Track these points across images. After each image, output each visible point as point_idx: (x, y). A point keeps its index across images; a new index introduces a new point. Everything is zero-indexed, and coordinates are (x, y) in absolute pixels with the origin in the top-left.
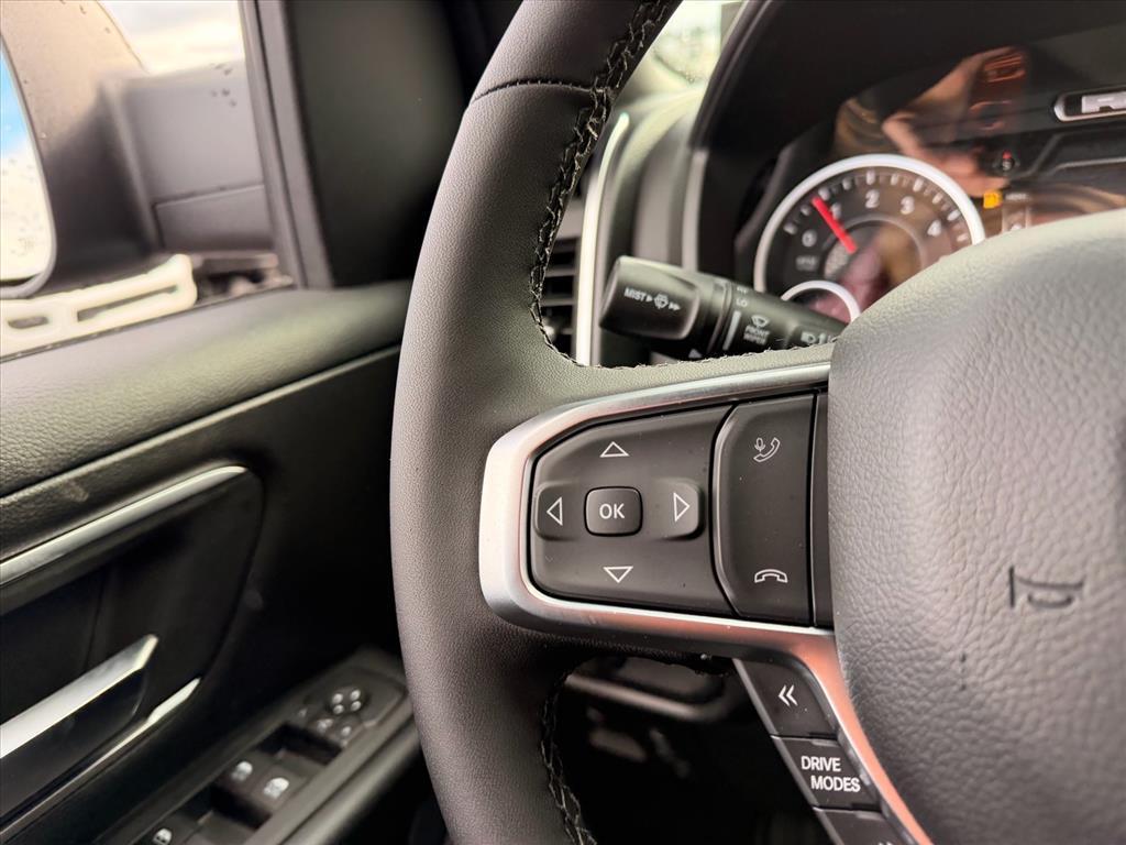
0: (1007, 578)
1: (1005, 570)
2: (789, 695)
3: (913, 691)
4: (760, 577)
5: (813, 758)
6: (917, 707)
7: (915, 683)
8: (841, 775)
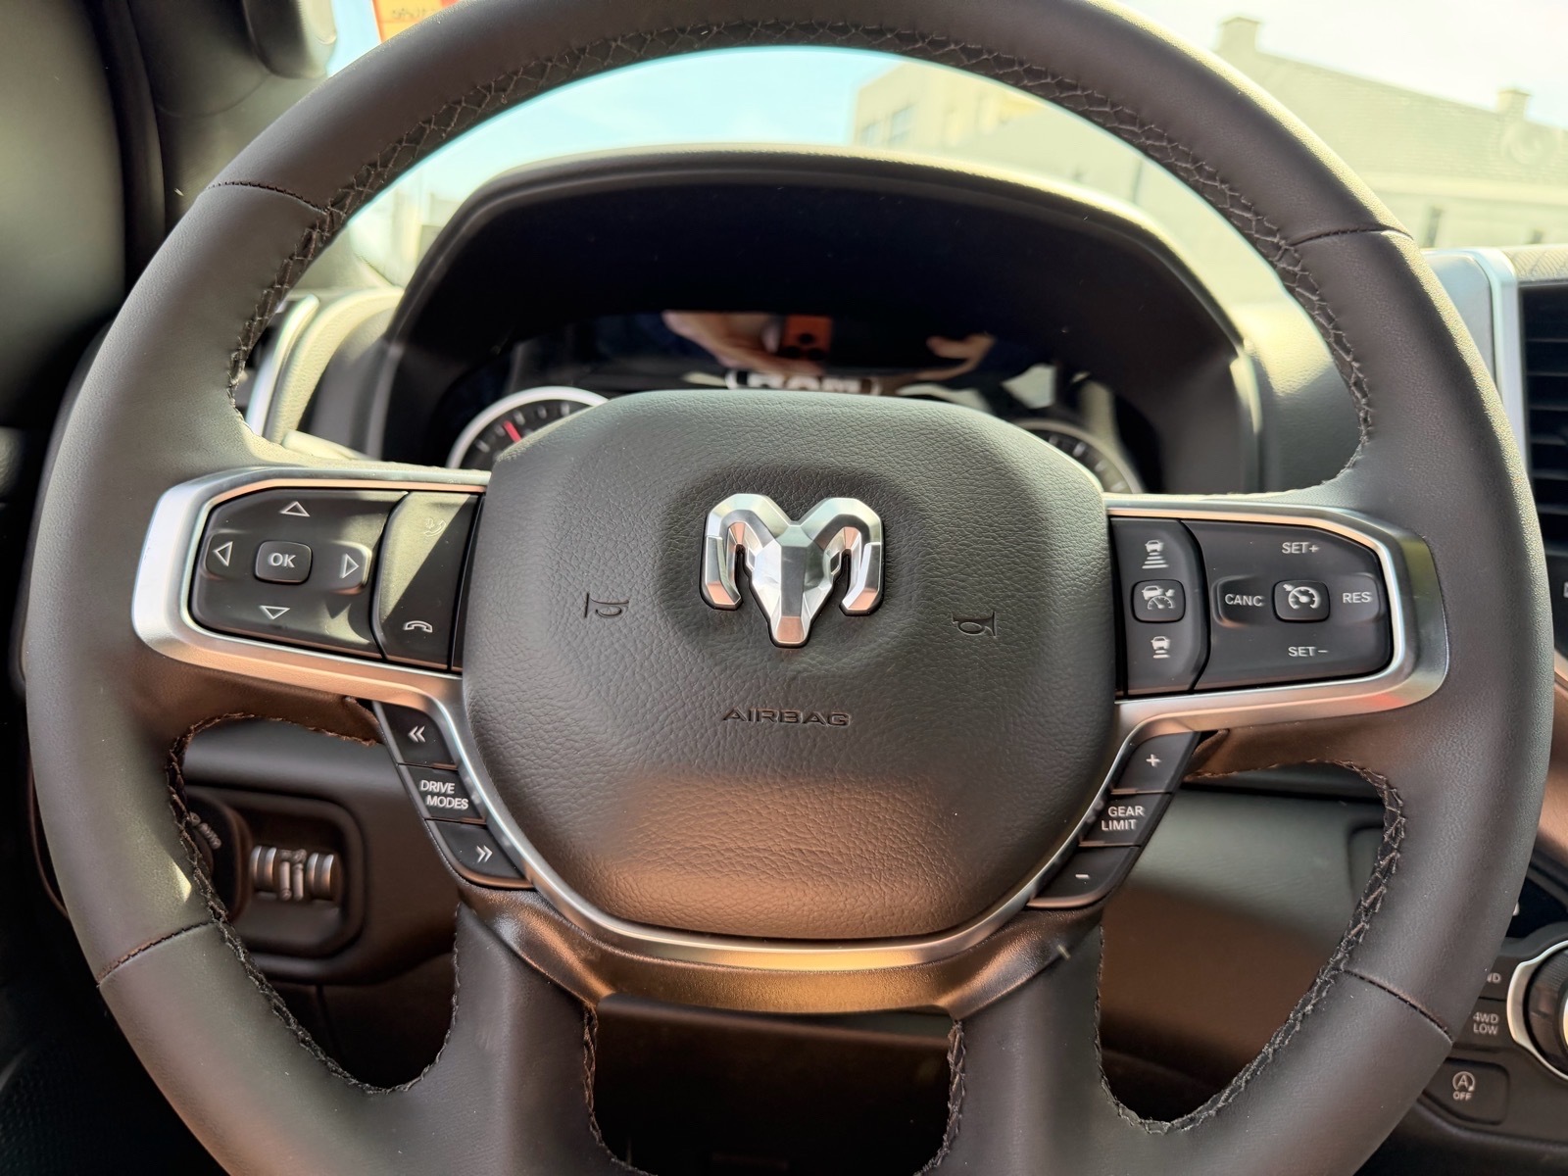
0: (585, 600)
1: (584, 595)
2: (419, 734)
3: (511, 686)
4: (409, 626)
5: (432, 782)
6: (513, 698)
7: (514, 680)
8: (454, 796)
